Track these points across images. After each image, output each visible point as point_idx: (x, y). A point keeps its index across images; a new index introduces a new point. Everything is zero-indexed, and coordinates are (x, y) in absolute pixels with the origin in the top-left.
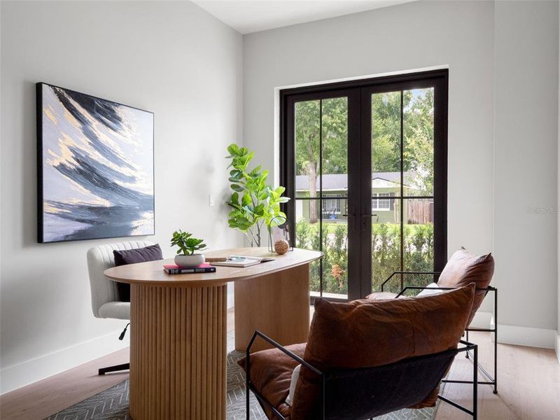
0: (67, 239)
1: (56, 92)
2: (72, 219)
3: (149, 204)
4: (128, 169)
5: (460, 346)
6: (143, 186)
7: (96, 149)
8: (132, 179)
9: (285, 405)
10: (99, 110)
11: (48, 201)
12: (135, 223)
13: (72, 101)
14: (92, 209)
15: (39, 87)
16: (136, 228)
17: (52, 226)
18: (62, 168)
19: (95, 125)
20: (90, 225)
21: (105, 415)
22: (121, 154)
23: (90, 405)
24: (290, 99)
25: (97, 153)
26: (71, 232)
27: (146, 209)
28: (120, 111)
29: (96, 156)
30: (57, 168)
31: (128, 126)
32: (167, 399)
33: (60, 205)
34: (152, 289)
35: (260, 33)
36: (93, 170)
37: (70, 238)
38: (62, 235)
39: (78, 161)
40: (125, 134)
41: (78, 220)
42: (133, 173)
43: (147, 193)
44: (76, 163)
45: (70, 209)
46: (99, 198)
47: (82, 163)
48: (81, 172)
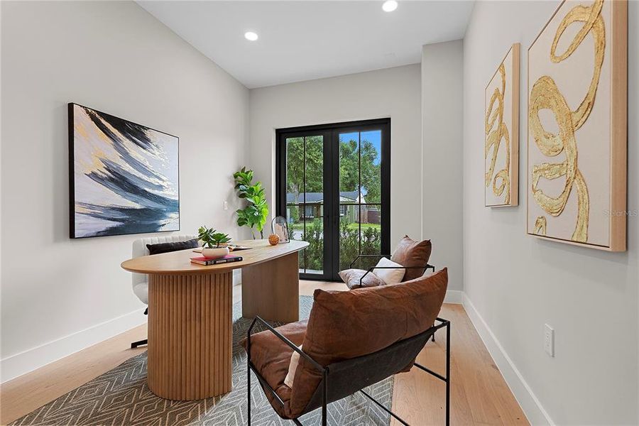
0: (99, 234)
1: (88, 112)
2: (105, 218)
3: (175, 206)
4: (157, 180)
5: (437, 323)
6: (170, 193)
7: (127, 162)
8: (160, 187)
9: (284, 386)
10: (130, 132)
11: (80, 203)
12: (162, 222)
13: (103, 121)
14: (122, 210)
15: (71, 106)
16: (163, 225)
17: (84, 224)
18: (94, 176)
19: (127, 143)
20: (121, 223)
21: (125, 386)
22: (151, 167)
23: (111, 377)
24: (283, 136)
25: (128, 165)
26: (103, 229)
27: (172, 211)
28: (148, 134)
29: (127, 167)
30: (89, 176)
31: (156, 146)
32: (179, 372)
33: (91, 206)
34: (165, 277)
35: (262, 88)
36: (124, 179)
37: (102, 234)
38: (94, 232)
39: (110, 171)
40: (153, 152)
41: (109, 219)
42: (161, 183)
43: (173, 198)
44: (107, 172)
45: (102, 210)
46: (130, 202)
47: (113, 173)
48: (111, 180)
